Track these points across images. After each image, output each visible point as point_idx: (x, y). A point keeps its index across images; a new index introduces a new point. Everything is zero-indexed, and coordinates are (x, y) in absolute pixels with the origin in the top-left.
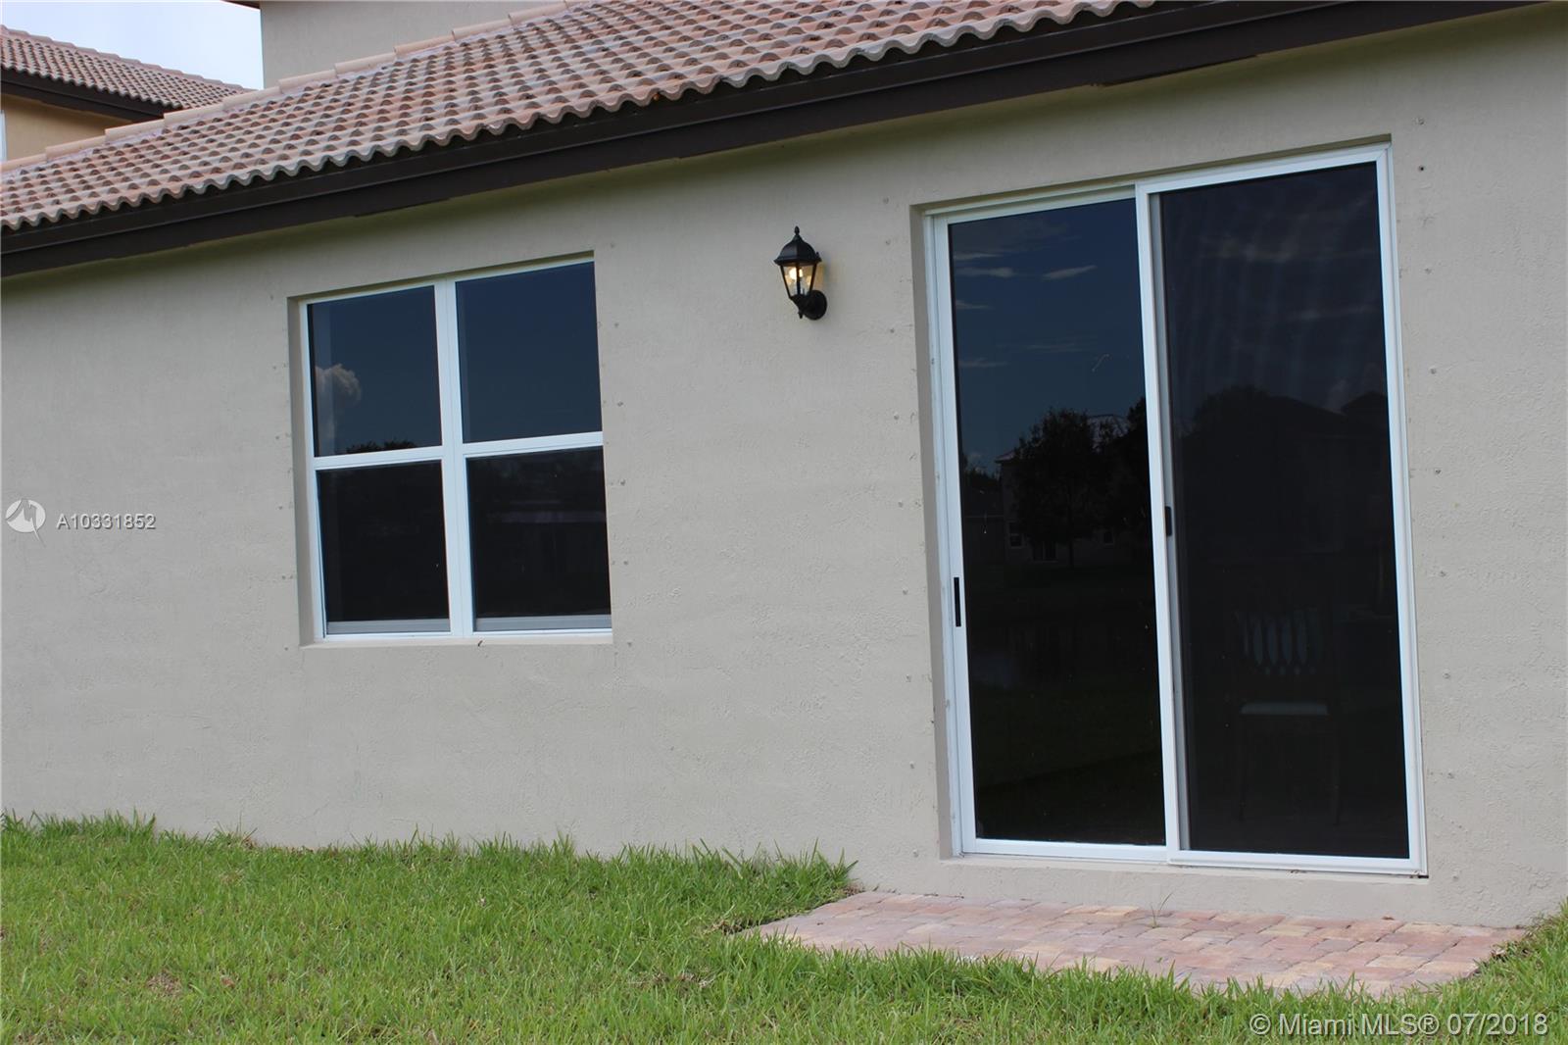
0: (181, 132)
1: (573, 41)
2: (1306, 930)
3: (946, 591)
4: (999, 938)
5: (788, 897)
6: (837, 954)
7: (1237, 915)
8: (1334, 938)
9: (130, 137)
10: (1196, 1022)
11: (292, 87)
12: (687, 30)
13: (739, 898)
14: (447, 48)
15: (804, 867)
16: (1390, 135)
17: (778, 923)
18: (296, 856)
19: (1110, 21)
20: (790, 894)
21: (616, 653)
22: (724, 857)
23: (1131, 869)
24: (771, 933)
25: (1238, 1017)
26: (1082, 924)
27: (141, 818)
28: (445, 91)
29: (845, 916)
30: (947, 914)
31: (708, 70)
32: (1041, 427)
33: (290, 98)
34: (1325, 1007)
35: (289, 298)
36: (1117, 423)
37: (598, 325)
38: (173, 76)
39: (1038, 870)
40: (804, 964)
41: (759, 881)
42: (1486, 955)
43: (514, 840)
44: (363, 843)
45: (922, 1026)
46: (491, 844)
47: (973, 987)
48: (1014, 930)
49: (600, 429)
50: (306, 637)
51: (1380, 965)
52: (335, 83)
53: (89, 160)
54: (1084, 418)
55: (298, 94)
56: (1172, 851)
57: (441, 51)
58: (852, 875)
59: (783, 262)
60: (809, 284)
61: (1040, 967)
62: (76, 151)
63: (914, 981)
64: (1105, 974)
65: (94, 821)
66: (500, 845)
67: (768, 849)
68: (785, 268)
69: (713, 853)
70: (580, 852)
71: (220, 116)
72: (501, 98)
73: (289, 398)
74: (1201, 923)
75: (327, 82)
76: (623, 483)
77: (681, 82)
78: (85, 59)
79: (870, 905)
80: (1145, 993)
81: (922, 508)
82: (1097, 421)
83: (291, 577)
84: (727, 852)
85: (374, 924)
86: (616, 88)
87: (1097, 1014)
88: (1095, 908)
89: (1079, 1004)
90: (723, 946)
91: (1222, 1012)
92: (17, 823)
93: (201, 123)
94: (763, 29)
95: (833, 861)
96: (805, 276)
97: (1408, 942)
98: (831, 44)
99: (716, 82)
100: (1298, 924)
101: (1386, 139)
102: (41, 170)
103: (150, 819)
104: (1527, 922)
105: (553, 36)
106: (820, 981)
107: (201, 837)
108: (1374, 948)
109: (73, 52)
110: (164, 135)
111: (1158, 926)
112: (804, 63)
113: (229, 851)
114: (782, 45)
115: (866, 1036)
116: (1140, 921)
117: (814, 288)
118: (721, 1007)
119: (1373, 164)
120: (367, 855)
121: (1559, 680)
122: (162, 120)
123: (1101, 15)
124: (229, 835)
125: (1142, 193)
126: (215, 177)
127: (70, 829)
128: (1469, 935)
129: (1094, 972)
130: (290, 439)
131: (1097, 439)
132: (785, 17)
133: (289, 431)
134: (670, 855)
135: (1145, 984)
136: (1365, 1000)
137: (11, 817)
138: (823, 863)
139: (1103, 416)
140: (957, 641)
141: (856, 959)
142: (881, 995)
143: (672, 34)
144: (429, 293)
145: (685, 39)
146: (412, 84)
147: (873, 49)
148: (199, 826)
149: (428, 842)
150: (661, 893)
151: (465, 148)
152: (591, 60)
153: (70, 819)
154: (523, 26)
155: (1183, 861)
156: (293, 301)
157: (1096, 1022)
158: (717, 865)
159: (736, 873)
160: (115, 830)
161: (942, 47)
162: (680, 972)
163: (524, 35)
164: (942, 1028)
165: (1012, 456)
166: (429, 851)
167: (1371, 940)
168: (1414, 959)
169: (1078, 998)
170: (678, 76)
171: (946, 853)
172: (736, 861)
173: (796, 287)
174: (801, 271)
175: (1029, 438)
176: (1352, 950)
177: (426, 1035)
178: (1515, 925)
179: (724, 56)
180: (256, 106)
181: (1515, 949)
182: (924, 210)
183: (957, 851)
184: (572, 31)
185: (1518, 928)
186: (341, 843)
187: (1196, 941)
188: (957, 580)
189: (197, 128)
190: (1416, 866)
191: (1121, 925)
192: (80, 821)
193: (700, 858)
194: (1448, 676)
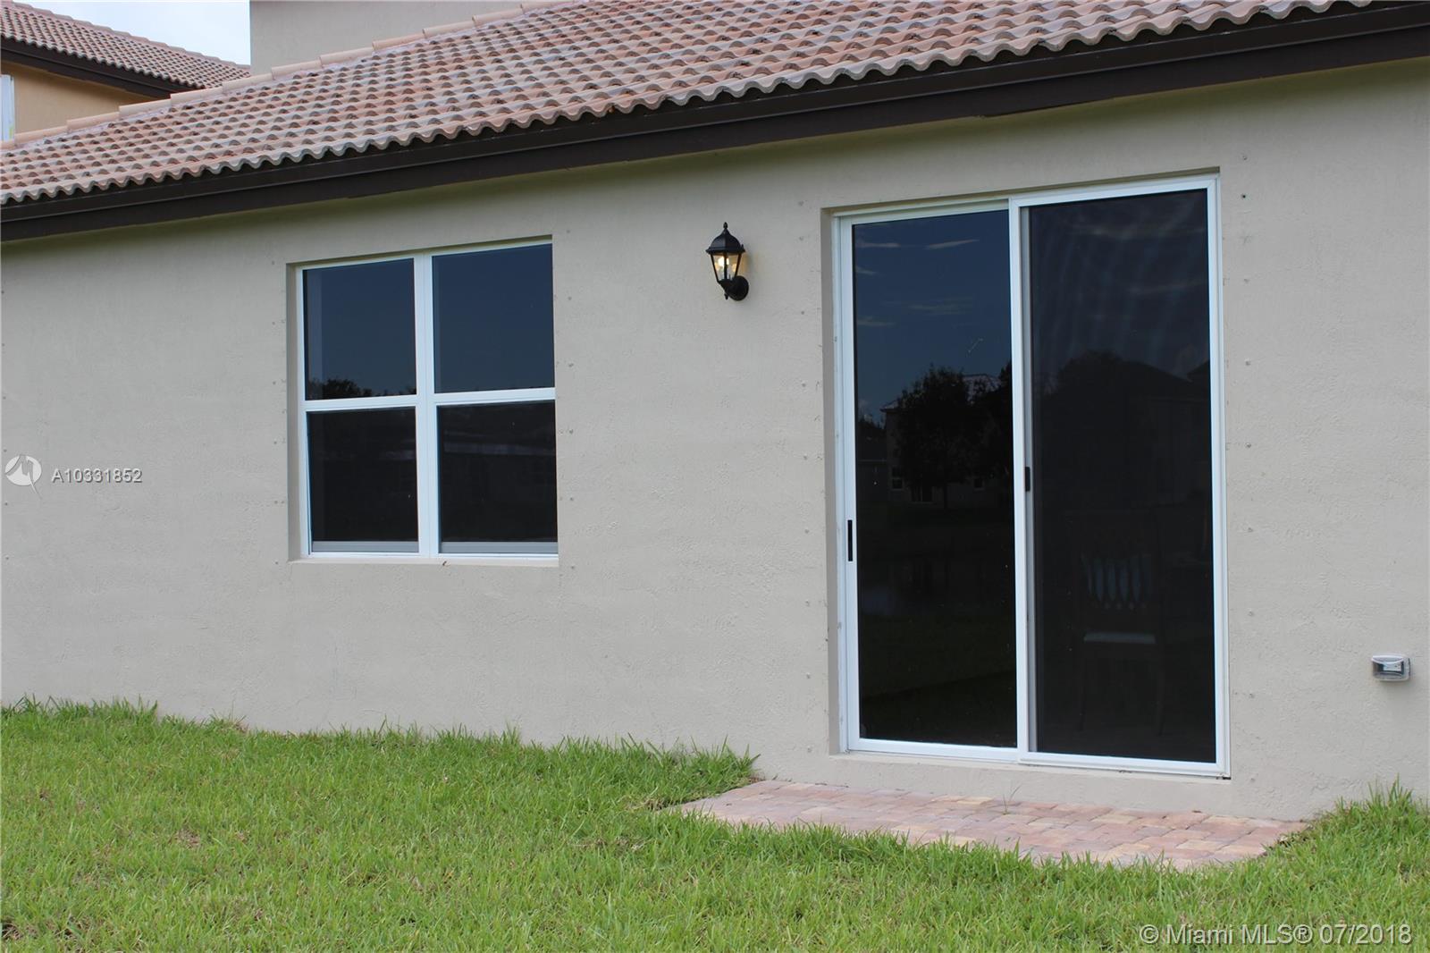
0: (187, 111)
1: (532, 48)
2: (1130, 819)
3: (841, 532)
4: (878, 819)
5: (702, 783)
6: (745, 827)
7: (1074, 806)
8: (1151, 826)
9: (140, 113)
10: (1035, 885)
11: (283, 74)
12: (632, 45)
13: (662, 781)
14: (419, 45)
15: (715, 759)
16: (1219, 168)
17: (694, 803)
18: (283, 739)
19: (991, 65)
20: (703, 781)
21: (561, 575)
22: (648, 749)
23: (989, 766)
24: (690, 809)
25: (1069, 882)
26: (946, 810)
27: (145, 703)
28: (423, 89)
29: (748, 799)
30: (834, 800)
31: (655, 88)
32: (922, 383)
33: (282, 85)
34: (1138, 877)
35: (288, 265)
36: (990, 380)
37: (554, 298)
38: (159, 49)
39: (911, 765)
40: (718, 835)
41: (677, 768)
42: (1272, 842)
43: (468, 730)
44: (339, 730)
45: (815, 883)
46: (449, 733)
47: (856, 856)
48: (889, 813)
49: (554, 386)
50: (294, 553)
51: (1187, 847)
52: (321, 72)
53: (107, 134)
54: (961, 377)
55: (289, 82)
56: (1022, 753)
57: (412, 48)
58: (755, 766)
59: (713, 252)
60: (734, 270)
61: (911, 842)
62: (93, 124)
63: (808, 849)
64: (963, 847)
65: (104, 706)
66: (456, 734)
67: (685, 743)
68: (714, 257)
69: (638, 745)
70: (525, 742)
71: (220, 98)
72: (475, 101)
73: (285, 349)
74: (1043, 812)
75: (314, 72)
76: (571, 432)
77: (632, 98)
78: (82, 31)
79: (770, 791)
80: (996, 863)
81: (823, 462)
82: (972, 379)
83: (283, 502)
84: (651, 745)
85: (356, 794)
86: (576, 99)
87: (956, 878)
88: (956, 798)
89: (941, 870)
90: (650, 820)
91: (1056, 878)
92: (36, 706)
93: (204, 105)
94: (700, 50)
95: (740, 754)
96: (731, 264)
97: (1212, 830)
98: (760, 71)
99: (662, 100)
100: (1122, 814)
101: (1216, 170)
102: (63, 140)
103: (154, 705)
104: (1310, 817)
105: (514, 41)
106: (731, 847)
107: (198, 722)
108: (1183, 834)
109: (71, 24)
110: (171, 114)
111: (1009, 813)
112: (737, 87)
113: (222, 734)
114: (717, 68)
115: (769, 890)
116: (993, 809)
117: (738, 274)
118: (651, 866)
119: (1204, 191)
120: (343, 740)
121: (1341, 619)
122: (168, 100)
123: (985, 60)
124: (222, 721)
125: (1014, 206)
126: (229, 159)
127: (82, 712)
128: (1261, 826)
129: (955, 846)
130: (285, 384)
131: (971, 393)
132: (718, 40)
133: (285, 378)
134: (602, 745)
135: (995, 856)
136: (1171, 872)
137: (32, 701)
138: (731, 756)
139: (978, 375)
140: (849, 573)
141: (760, 832)
142: (781, 860)
143: (620, 48)
144: (409, 265)
145: (632, 54)
146: (391, 79)
147: (795, 78)
148: (196, 712)
149: (395, 730)
150: (596, 776)
151: (447, 145)
152: (550, 69)
153: (83, 703)
154: (485, 28)
155: (1030, 760)
156: (292, 267)
157: (955, 884)
158: (641, 756)
159: (658, 762)
160: (121, 714)
161: (852, 80)
162: (616, 838)
163: (487, 37)
164: (830, 886)
165: (896, 405)
166: (396, 738)
167: (1182, 828)
168: (1215, 843)
169: (941, 865)
170: (629, 92)
171: (835, 749)
172: (658, 753)
173: (723, 273)
174: (728, 260)
175: (911, 390)
176: (1166, 836)
177: (411, 882)
178: (1299, 819)
179: (668, 75)
180: (251, 91)
181: (1297, 838)
182: (833, 212)
183: (843, 748)
184: (530, 37)
185: (1301, 821)
186: (320, 729)
187: (1039, 825)
188: (850, 523)
189: (201, 109)
190: (1222, 769)
191: (978, 811)
192: (91, 706)
193: (628, 748)
194: (1252, 614)
